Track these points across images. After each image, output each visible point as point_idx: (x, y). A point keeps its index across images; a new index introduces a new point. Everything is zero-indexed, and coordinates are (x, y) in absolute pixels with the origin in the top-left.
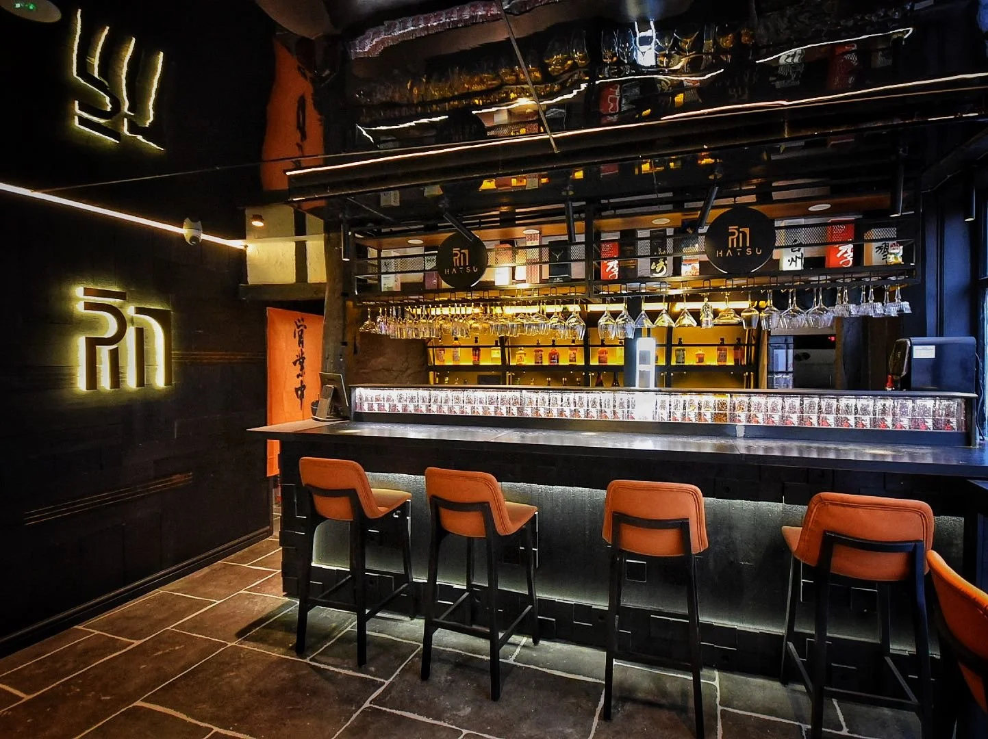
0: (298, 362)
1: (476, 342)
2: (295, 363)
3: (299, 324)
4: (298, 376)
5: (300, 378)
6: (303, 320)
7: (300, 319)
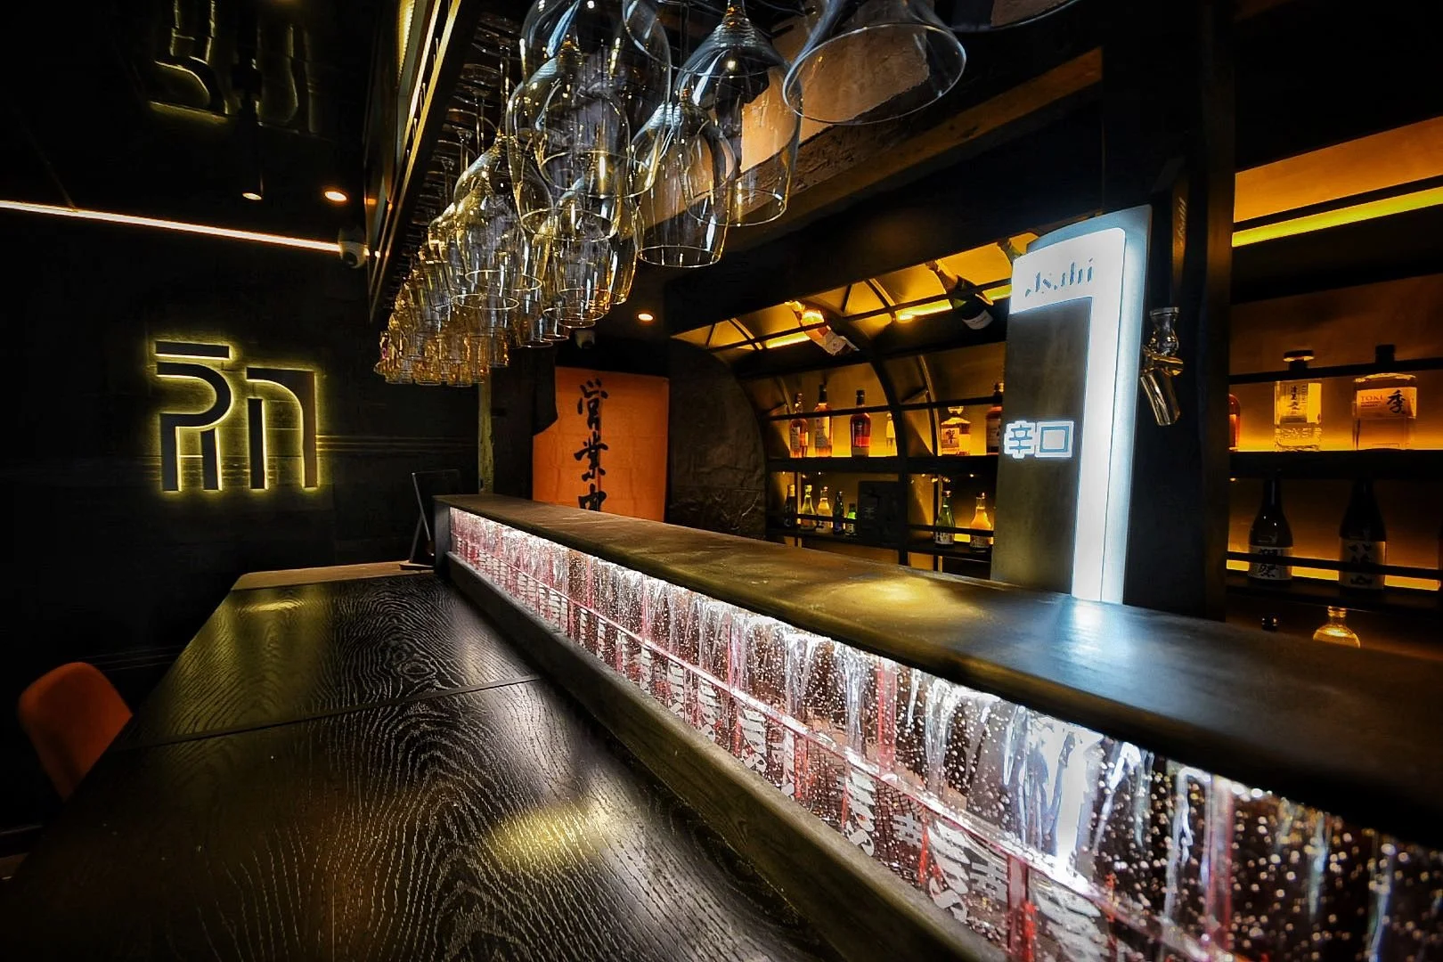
0: (587, 454)
1: (860, 401)
2: (578, 456)
3: (589, 390)
4: (585, 477)
5: (590, 481)
6: (599, 383)
7: (593, 382)
